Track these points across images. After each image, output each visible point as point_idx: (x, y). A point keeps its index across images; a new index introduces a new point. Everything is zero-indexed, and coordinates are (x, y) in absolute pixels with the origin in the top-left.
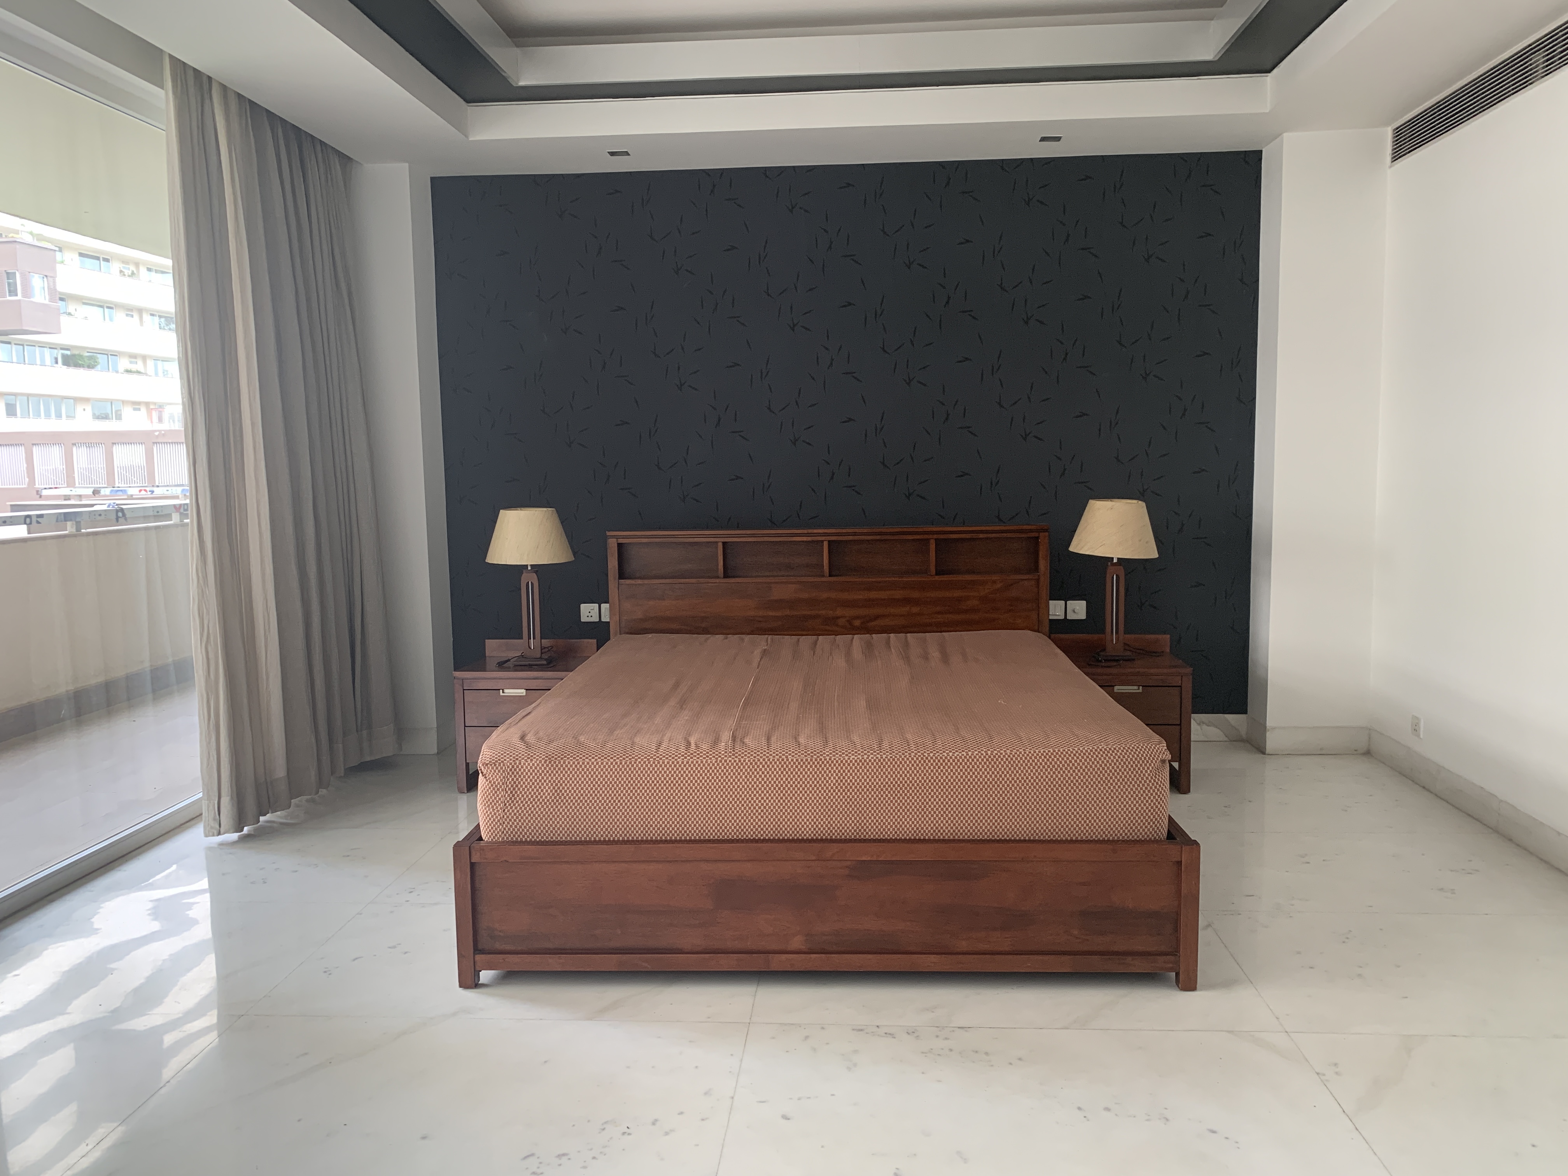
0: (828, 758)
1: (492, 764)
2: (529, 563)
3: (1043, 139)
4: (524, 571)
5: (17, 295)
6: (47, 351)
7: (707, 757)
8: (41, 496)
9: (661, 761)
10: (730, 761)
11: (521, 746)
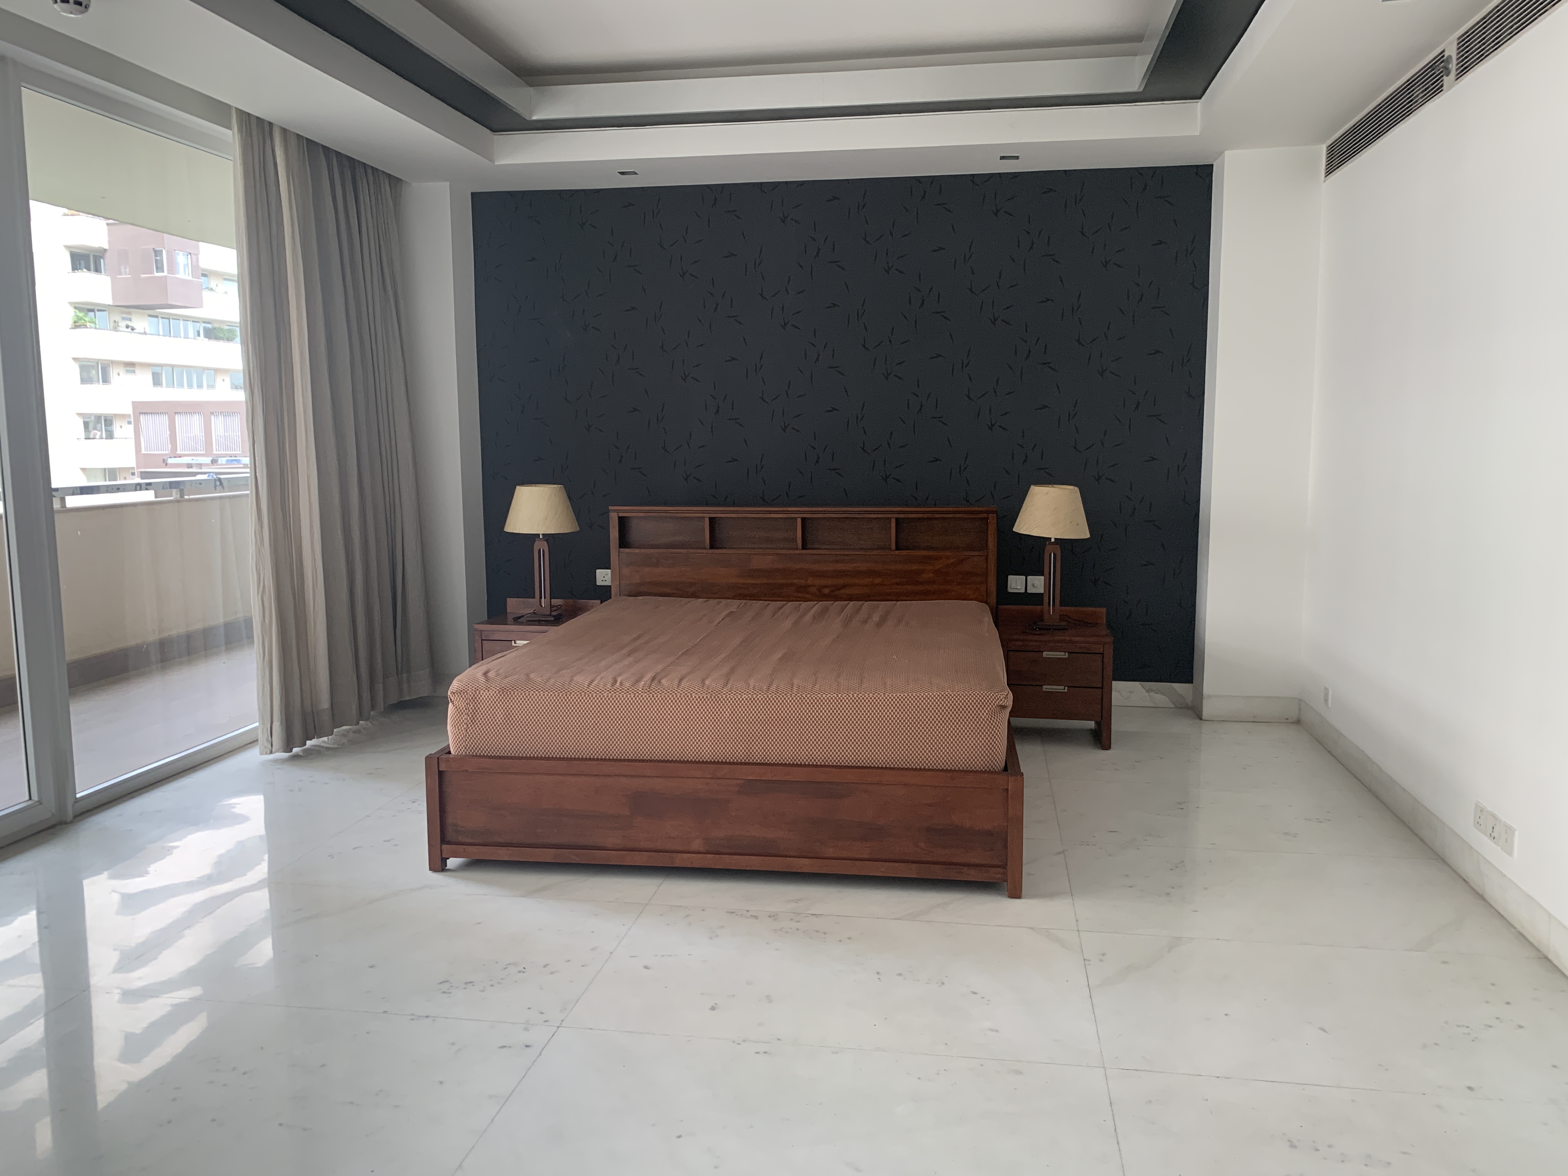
0: (724, 696)
1: (459, 692)
2: (541, 532)
3: (1002, 158)
4: (537, 539)
5: (163, 272)
6: (190, 325)
7: (628, 692)
8: (166, 464)
9: (590, 695)
10: (645, 696)
11: (482, 679)
